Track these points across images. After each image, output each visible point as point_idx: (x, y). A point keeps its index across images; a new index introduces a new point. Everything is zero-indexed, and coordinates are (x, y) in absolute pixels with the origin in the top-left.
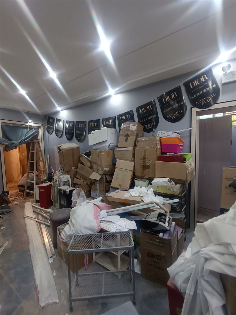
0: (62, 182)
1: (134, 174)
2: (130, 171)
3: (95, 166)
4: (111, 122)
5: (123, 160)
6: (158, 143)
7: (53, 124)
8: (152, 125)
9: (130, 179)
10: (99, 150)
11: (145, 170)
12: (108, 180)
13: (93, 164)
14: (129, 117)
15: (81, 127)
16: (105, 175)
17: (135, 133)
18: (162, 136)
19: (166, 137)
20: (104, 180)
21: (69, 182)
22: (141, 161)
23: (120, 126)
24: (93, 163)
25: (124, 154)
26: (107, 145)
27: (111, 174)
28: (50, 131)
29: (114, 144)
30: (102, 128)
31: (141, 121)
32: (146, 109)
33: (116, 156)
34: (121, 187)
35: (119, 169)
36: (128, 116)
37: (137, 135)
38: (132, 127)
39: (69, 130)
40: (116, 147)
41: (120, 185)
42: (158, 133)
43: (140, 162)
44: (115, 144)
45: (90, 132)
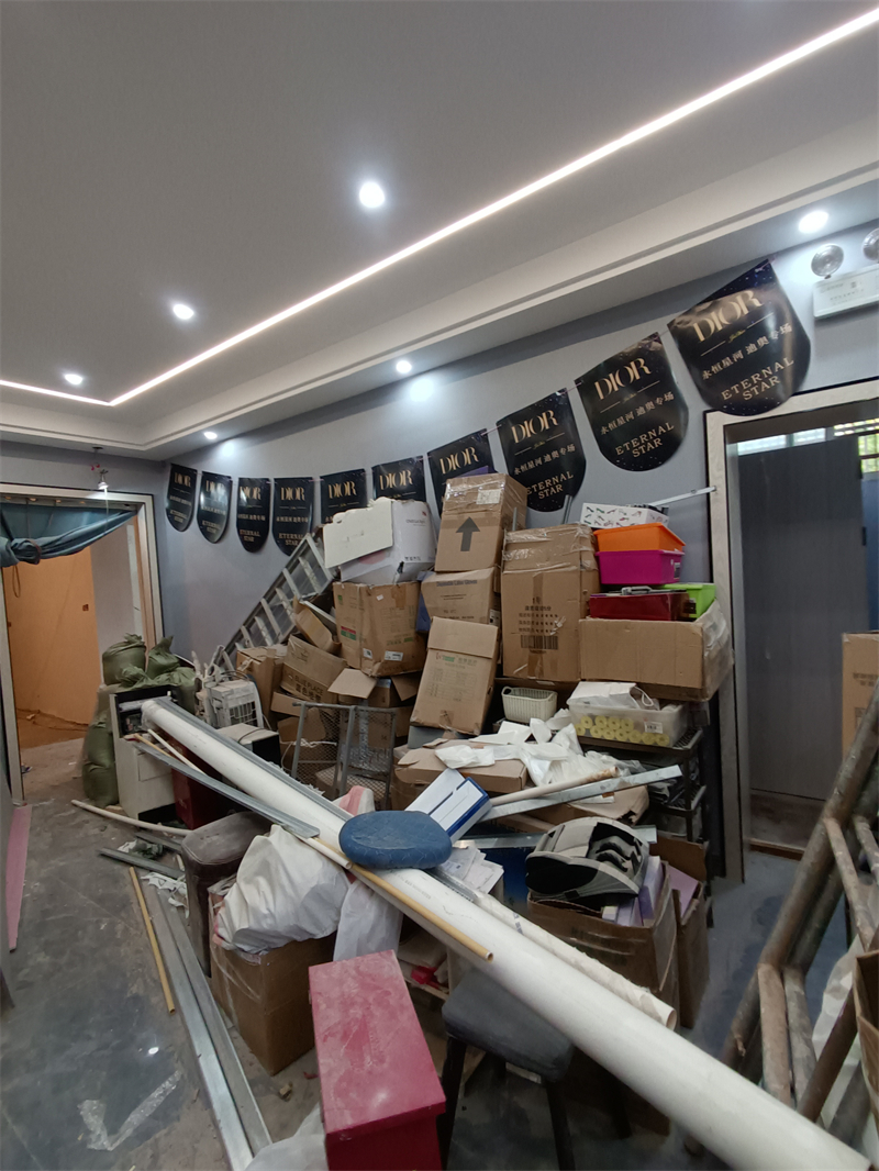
0: (228, 711)
1: (499, 669)
2: (484, 662)
3: (349, 646)
4: (405, 479)
5: (458, 618)
6: (588, 548)
7: (189, 492)
8: (560, 483)
9: (486, 691)
10: (361, 585)
11: (541, 652)
12: (403, 697)
13: (342, 639)
14: (472, 458)
15: (294, 501)
16: (388, 677)
17: (497, 515)
18: (600, 521)
19: (615, 526)
20: (388, 695)
21: (254, 707)
22: (522, 619)
23: (440, 492)
24: (344, 634)
25: (460, 597)
26: (393, 562)
27: (413, 673)
28: (181, 521)
29: (419, 558)
30: (371, 501)
31: (517, 471)
32: (537, 425)
33: (428, 606)
34: (450, 723)
35: (441, 653)
36: (470, 451)
37: (506, 524)
38: (487, 492)
39: (250, 511)
40: (429, 572)
41: (447, 716)
42: (585, 512)
43: (521, 623)
44: (424, 560)
45: (327, 517)
